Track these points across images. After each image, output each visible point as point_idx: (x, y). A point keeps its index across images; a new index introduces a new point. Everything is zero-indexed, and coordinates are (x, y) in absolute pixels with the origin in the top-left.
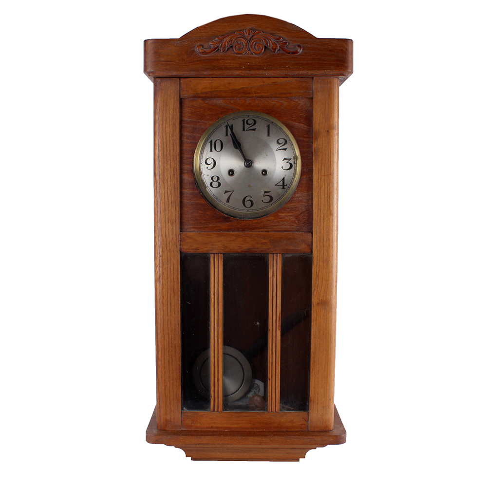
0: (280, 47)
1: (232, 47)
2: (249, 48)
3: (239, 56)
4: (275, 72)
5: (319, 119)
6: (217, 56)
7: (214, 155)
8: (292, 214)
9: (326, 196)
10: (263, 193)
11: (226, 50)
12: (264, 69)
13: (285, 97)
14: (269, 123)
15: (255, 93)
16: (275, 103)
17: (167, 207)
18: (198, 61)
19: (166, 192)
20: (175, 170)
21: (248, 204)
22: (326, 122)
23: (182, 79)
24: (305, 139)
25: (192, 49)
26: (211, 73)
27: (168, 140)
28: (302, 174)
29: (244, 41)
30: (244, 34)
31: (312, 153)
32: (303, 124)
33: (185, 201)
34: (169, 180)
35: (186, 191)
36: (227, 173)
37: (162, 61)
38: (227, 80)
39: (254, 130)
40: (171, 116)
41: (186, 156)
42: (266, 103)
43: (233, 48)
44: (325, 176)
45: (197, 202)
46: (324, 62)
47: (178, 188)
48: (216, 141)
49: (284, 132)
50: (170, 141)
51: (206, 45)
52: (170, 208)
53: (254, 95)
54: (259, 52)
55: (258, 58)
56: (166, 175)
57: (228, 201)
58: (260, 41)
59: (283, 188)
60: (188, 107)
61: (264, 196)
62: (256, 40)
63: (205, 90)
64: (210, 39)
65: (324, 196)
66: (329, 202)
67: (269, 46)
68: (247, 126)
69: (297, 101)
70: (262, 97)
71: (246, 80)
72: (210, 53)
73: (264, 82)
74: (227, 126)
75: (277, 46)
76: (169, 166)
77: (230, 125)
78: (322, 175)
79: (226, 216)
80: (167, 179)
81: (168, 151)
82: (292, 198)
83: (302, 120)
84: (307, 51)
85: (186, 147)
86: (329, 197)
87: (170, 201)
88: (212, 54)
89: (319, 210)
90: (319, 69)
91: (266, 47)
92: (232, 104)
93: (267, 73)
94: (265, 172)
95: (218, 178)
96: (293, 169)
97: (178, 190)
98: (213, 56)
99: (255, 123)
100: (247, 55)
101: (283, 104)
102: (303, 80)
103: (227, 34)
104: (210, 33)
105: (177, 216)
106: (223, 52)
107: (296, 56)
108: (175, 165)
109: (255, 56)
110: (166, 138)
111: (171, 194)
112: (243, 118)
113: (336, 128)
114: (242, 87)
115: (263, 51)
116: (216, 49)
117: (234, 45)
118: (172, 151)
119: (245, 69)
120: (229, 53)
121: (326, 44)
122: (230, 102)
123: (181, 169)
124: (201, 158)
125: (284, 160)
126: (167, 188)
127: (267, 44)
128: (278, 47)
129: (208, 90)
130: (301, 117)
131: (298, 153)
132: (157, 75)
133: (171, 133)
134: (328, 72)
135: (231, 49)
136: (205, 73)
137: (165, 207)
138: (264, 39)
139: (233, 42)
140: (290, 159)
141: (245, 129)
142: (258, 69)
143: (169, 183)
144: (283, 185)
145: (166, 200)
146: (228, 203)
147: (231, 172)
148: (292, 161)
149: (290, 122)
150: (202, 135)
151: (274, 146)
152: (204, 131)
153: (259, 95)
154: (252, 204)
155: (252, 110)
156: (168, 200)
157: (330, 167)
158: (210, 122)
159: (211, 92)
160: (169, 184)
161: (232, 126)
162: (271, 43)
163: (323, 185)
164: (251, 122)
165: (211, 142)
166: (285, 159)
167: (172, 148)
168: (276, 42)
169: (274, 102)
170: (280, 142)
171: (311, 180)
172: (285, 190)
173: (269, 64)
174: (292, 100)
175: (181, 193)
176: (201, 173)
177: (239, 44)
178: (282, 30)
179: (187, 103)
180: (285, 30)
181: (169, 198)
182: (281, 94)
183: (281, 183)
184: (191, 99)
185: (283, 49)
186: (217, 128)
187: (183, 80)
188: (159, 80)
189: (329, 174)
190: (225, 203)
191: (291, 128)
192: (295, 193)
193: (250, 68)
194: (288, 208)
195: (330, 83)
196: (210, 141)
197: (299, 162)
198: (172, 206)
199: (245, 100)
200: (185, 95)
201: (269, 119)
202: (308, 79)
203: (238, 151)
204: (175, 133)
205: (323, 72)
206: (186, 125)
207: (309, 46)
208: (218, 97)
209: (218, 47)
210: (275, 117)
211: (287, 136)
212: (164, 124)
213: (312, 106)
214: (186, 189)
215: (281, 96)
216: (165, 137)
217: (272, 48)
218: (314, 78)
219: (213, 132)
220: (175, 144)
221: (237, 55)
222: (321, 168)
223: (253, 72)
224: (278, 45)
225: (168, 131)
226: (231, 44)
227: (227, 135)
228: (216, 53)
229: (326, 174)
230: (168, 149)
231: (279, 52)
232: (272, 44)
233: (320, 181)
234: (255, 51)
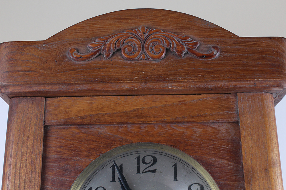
0: (188, 49)
1: (119, 50)
2: (143, 51)
3: (129, 62)
4: (182, 84)
5: (251, 151)
6: (98, 63)
11: (111, 54)
12: (165, 80)
13: (197, 122)
14: (176, 161)
15: (154, 117)
16: (184, 130)
18: (70, 70)
22: (261, 155)
23: (48, 99)
24: (231, 183)
25: (63, 55)
26: (89, 87)
27: (22, 188)
29: (136, 42)
30: (136, 33)
32: (227, 160)
37: (19, 71)
38: (114, 99)
39: (154, 171)
40: (29, 151)
42: (171, 131)
43: (121, 52)
46: (253, 68)
48: (97, 189)
49: (198, 174)
50: (25, 189)
51: (82, 49)
53: (153, 119)
54: (157, 55)
55: (157, 65)
58: (160, 41)
60: (57, 138)
62: (153, 40)
63: (82, 114)
64: (88, 40)
67: (173, 48)
68: (143, 167)
69: (215, 127)
70: (165, 122)
71: (141, 99)
72: (88, 58)
73: (166, 101)
74: (113, 167)
75: (183, 47)
77: (118, 165)
83: (225, 155)
84: (226, 54)
88: (91, 61)
90: (246, 78)
91: (167, 50)
92: (121, 133)
93: (170, 86)
98: (93, 63)
99: (155, 161)
100: (142, 61)
101: (195, 132)
102: (222, 97)
103: (113, 33)
104: (89, 33)
106: (107, 56)
107: (212, 61)
109: (153, 62)
110: (19, 184)
112: (137, 156)
113: (278, 165)
114: (135, 108)
115: (164, 55)
116: (98, 53)
117: (123, 47)
119: (140, 81)
120: (115, 59)
121: (253, 44)
122: (118, 131)
127: (169, 44)
128: (186, 50)
129: (86, 114)
130: (223, 150)
132: (11, 90)
133: (28, 176)
134: (259, 83)
135: (118, 53)
136: (81, 87)
138: (165, 39)
139: (121, 43)
141: (141, 171)
142: (158, 80)
149: (208, 157)
150: (75, 179)
152: (78, 172)
153: (160, 119)
155: (150, 141)
158: (88, 160)
159: (90, 116)
161: (121, 166)
162: (175, 45)
164: (149, 159)
168: (182, 43)
169: (181, 129)
170: (193, 188)
173: (173, 72)
174: (207, 126)
177: (129, 46)
178: (189, 28)
179: (55, 134)
180: (194, 28)
182: (192, 117)
184: (62, 127)
185: (193, 52)
186: (99, 170)
187: (50, 101)
188: (15, 100)
191: (208, 166)
193: (146, 79)
195: (263, 100)
196: (88, 188)
199: (140, 128)
200: (52, 120)
201: (175, 155)
202: (230, 95)
204: (33, 176)
205: (251, 82)
206: (51, 164)
207: (229, 47)
208: (101, 124)
209: (100, 50)
210: (184, 150)
211: (203, 179)
212: (19, 163)
213: (238, 133)
215: (192, 120)
216: (17, 182)
217: (177, 51)
218: (238, 94)
219: (93, 176)
221: (126, 62)
223: (150, 85)
224: (185, 47)
225: (23, 174)
226: (118, 46)
227: (113, 180)
228: (97, 59)
231: (186, 56)
232: (177, 45)
234: (153, 55)
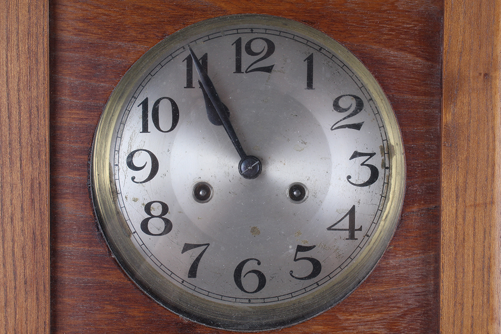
5: (460, 38)
7: (153, 140)
8: (378, 316)
9: (478, 265)
10: (292, 250)
14: (312, 51)
17: (11, 296)
19: (9, 251)
20: (36, 185)
21: (250, 281)
22: (480, 47)
24: (416, 98)
27: (14, 100)
28: (409, 199)
31: (439, 138)
32: (411, 52)
33: (67, 276)
34: (18, 215)
35: (70, 248)
36: (190, 192)
39: (268, 69)
40: (21, 28)
41: (68, 144)
44: (475, 206)
45: (102, 279)
47: (42, 239)
48: (158, 102)
49: (354, 78)
50: (19, 102)
52: (21, 298)
56: (8, 202)
57: (193, 272)
59: (352, 237)
61: (295, 260)
65: (474, 265)
66: (489, 284)
68: (247, 60)
74: (189, 60)
76: (16, 175)
77: (199, 56)
78: (468, 203)
79: (186, 320)
80: (12, 214)
81: (15, 131)
82: (379, 269)
83: (410, 42)
85: (69, 119)
86: (490, 267)
87: (20, 278)
89: (458, 306)
94: (298, 192)
95: (165, 208)
96: (379, 183)
97: (43, 245)
99: (271, 49)
105: (41, 323)
108: (36, 174)
110: (8, 94)
111: (23, 256)
112: (236, 38)
118: (25, 131)
123: (54, 184)
124: (116, 151)
125: (353, 157)
126: (13, 241)
130: (406, 33)
131: (394, 136)
133: (24, 79)
137: (6, 296)
140: (371, 155)
141: (243, 68)
143: (18, 224)
144: (352, 230)
145: (10, 275)
146: (192, 280)
147: (202, 192)
148: (376, 161)
149: (375, 47)
150: (116, 83)
151: (327, 118)
152: (120, 72)
154: (262, 282)
155: (263, 11)
156: (15, 274)
157: (493, 181)
158: (141, 47)
160: (18, 230)
161: (205, 58)
163: (471, 232)
164: (259, 46)
165: (145, 104)
166: (356, 155)
167: (25, 123)
170: (342, 104)
171: (434, 217)
172: (356, 243)
175: (54, 253)
176: (115, 192)
181: (20, 270)
183: (346, 223)
186: (161, 64)
189: (488, 200)
190: (186, 278)
191: (374, 65)
192: (387, 254)
194: (367, 300)
196: (140, 99)
197: (398, 162)
198: (26, 293)
201: (311, 37)
203: (221, 129)
204: (34, 78)
206: (67, 54)
210: (329, 32)
211: (363, 87)
214: (69, 242)
219: (150, 76)
220: (34, 111)
222: (465, 182)
225: (14, 73)
227: (189, 85)
229: (480, 200)
230: (15, 125)
233: (460, 220)
